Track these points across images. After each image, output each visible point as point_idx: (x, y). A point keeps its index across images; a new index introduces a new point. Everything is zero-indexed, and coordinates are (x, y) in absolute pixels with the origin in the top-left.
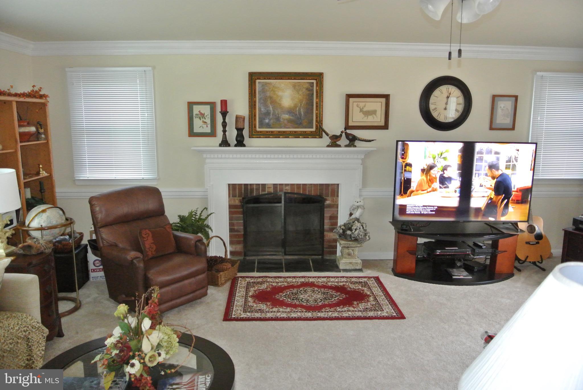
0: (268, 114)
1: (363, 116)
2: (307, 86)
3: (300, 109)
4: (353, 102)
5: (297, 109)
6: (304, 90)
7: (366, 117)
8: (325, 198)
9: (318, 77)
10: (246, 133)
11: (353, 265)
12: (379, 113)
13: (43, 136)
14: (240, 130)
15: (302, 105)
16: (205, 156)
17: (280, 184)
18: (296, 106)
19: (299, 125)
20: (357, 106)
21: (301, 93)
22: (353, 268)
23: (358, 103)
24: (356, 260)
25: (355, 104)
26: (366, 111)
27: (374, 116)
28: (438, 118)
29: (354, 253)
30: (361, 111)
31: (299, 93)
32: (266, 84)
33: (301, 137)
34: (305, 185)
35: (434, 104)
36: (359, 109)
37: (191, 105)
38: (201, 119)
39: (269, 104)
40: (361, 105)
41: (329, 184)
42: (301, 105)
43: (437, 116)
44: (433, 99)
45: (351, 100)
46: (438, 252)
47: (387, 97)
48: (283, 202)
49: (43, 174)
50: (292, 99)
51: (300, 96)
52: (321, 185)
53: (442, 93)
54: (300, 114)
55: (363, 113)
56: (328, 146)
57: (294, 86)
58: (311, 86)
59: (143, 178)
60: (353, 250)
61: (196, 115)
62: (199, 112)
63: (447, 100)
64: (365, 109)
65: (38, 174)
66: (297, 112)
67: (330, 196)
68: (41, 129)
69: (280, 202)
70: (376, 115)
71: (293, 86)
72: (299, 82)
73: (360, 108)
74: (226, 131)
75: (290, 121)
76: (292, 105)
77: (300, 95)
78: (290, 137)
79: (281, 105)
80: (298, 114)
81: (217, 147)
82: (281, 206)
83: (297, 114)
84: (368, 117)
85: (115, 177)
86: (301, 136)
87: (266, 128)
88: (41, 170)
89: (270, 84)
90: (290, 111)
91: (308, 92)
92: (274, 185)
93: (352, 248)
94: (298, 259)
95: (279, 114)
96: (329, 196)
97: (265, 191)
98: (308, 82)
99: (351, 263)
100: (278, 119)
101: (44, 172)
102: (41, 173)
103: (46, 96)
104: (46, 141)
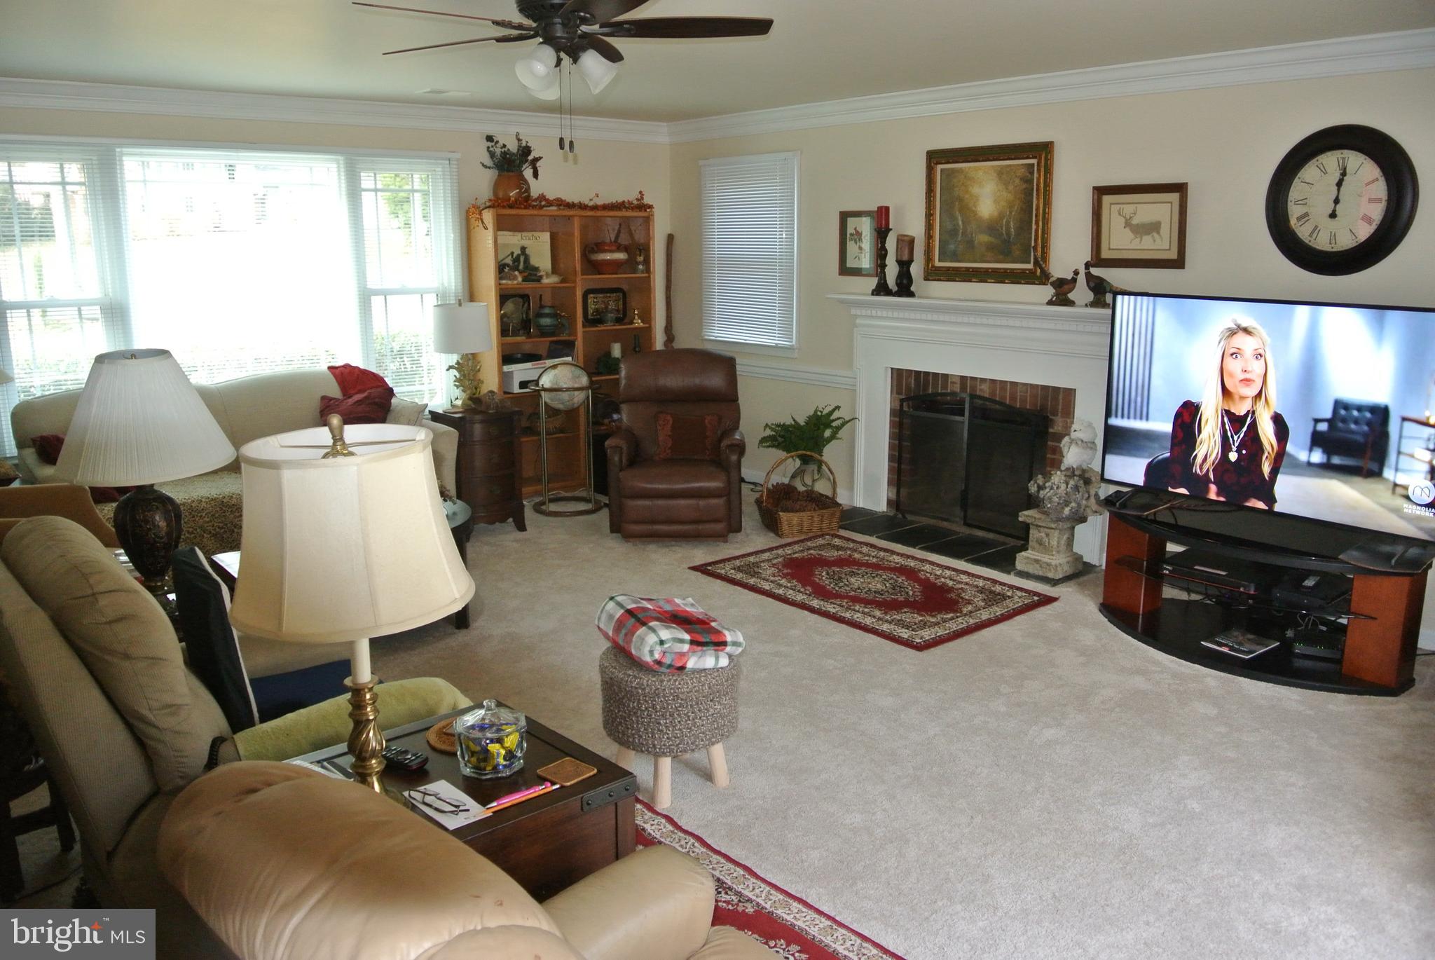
0: (953, 233)
1: (1131, 235)
2: (1021, 172)
3: (1008, 223)
4: (1111, 204)
5: (1004, 221)
6: (1017, 181)
7: (1138, 240)
8: (1051, 417)
9: (1042, 151)
10: (916, 270)
11: (1041, 567)
12: (1165, 229)
13: (641, 267)
14: (904, 265)
15: (1013, 213)
16: (853, 311)
17: (971, 378)
18: (1001, 216)
19: (1006, 255)
20: (1120, 214)
21: (1011, 187)
22: (1041, 573)
23: (1122, 206)
24: (1051, 557)
25: (1115, 208)
26: (1138, 224)
27: (1155, 234)
28: (1312, 240)
29: (1049, 542)
30: (1128, 224)
31: (1007, 189)
32: (953, 170)
33: (1007, 281)
34: (1014, 384)
35: (1302, 202)
36: (1124, 220)
37: (844, 216)
38: (856, 243)
39: (957, 213)
40: (1128, 210)
41: (1059, 388)
42: (1011, 213)
43: (1311, 235)
44: (1296, 191)
45: (1107, 199)
46: (1167, 569)
47: (1180, 188)
48: (967, 413)
49: (638, 323)
50: (996, 202)
51: (1009, 195)
52: (1045, 388)
53: (1325, 173)
54: (1008, 234)
55: (1131, 230)
56: (1050, 303)
57: (1000, 173)
58: (1030, 173)
59: (776, 344)
60: (1047, 535)
61: (851, 235)
62: (855, 229)
63: (1339, 190)
64: (1135, 222)
65: (632, 323)
66: (1004, 228)
67: (1060, 414)
68: (640, 256)
69: (963, 415)
70: (1158, 233)
71: (998, 174)
72: (1010, 166)
73: (1125, 217)
74: (886, 266)
75: (990, 247)
76: (996, 214)
77: (1010, 192)
78: (989, 281)
79: (976, 214)
80: (1004, 232)
81: (868, 295)
82: (963, 423)
83: (1002, 234)
84: (1141, 240)
85: (745, 340)
86: (1007, 278)
87: (951, 261)
88: (636, 317)
89: (960, 171)
90: (992, 227)
91: (1024, 186)
92: (962, 377)
93: (1047, 530)
94: (993, 540)
95: (972, 234)
96: (1057, 415)
97: (947, 388)
98: (1022, 165)
99: (1037, 561)
100: (970, 243)
101: (640, 321)
102: (635, 321)
103: (650, 207)
104: (647, 275)
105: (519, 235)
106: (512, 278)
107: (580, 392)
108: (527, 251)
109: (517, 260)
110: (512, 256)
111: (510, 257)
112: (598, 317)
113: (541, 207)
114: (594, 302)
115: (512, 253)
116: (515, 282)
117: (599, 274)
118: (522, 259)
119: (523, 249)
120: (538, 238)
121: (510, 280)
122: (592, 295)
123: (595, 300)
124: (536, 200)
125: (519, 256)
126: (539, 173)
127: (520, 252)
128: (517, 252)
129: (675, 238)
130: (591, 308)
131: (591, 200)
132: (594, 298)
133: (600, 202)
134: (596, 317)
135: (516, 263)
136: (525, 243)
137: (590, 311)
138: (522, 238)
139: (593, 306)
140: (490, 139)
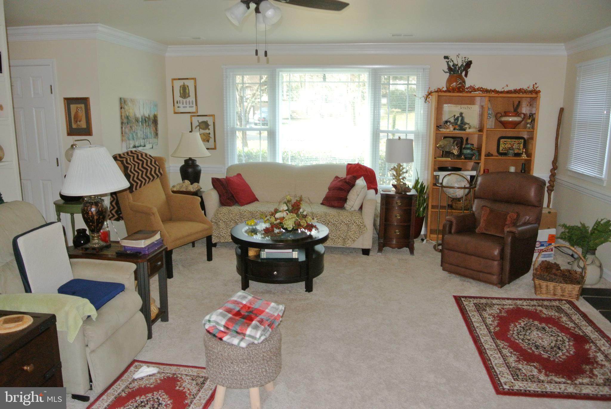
59: (595, 176)
85: (583, 172)
88: (524, 153)
101: (525, 156)
102: (522, 156)
103: (539, 92)
104: (532, 130)
105: (459, 106)
106: (446, 128)
107: (460, 189)
108: (463, 115)
109: (457, 119)
110: (454, 117)
111: (453, 117)
112: (506, 152)
113: (471, 92)
114: (504, 143)
115: (455, 116)
116: (448, 130)
117: (505, 128)
118: (460, 119)
119: (461, 114)
120: (470, 108)
121: (445, 129)
122: (503, 140)
123: (505, 143)
124: (467, 88)
125: (458, 117)
126: (468, 75)
127: (459, 115)
128: (457, 115)
129: (564, 110)
130: (502, 147)
131: (503, 88)
132: (504, 141)
133: (506, 89)
134: (504, 152)
135: (456, 121)
136: (462, 111)
137: (501, 148)
138: (461, 108)
139: (503, 146)
140: (446, 57)
